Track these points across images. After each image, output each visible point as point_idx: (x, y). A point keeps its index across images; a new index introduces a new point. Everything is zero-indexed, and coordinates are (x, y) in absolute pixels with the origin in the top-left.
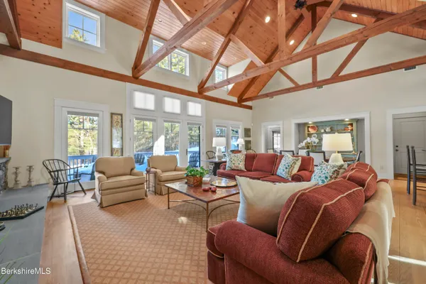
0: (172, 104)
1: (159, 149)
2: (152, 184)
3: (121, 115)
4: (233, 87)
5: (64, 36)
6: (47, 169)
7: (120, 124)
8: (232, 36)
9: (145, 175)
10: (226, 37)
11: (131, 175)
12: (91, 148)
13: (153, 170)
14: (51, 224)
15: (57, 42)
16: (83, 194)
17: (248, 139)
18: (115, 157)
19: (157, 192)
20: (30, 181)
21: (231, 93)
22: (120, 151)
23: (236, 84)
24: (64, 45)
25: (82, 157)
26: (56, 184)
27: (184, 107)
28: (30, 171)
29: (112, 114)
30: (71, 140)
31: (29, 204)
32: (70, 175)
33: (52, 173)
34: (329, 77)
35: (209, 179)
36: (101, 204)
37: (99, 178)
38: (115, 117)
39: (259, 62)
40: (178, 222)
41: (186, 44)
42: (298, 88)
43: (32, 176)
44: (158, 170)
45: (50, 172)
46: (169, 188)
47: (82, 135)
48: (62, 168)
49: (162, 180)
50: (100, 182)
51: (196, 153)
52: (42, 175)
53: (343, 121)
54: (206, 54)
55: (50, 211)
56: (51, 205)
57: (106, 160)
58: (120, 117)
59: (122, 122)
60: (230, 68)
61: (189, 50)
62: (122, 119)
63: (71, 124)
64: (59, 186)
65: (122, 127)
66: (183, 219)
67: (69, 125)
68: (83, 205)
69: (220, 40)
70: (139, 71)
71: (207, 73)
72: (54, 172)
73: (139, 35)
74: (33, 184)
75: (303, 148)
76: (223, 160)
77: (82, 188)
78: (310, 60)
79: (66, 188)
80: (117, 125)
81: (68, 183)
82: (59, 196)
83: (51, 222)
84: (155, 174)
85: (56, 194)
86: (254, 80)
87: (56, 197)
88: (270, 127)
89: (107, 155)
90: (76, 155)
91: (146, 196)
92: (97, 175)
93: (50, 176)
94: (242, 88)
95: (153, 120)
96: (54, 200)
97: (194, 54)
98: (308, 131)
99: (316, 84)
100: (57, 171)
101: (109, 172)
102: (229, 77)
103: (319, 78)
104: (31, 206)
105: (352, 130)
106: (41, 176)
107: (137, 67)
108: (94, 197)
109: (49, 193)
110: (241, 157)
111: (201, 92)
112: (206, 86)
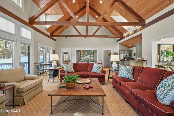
4: (50, 27)
21: (48, 30)
34: (92, 35)
42: (81, 36)
53: (91, 50)
60: (48, 16)
86: (60, 27)
88: (63, 50)
94: (54, 29)
98: (80, 53)
102: (47, 21)
103: (88, 34)
105: (93, 54)
112: (35, 21)
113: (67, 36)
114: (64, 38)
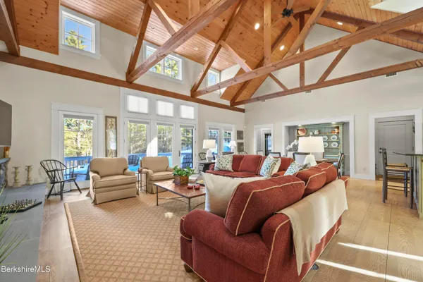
0: (165, 107)
1: (152, 150)
2: (144, 183)
3: (116, 118)
4: (226, 91)
5: (60, 43)
6: (45, 168)
7: (114, 127)
8: (222, 42)
9: (137, 175)
10: (217, 43)
11: (123, 174)
12: (88, 150)
13: (144, 170)
14: (48, 219)
15: (54, 49)
16: (79, 193)
17: (240, 141)
18: (109, 157)
19: (149, 191)
20: (28, 180)
21: (224, 96)
22: (114, 152)
23: (228, 88)
24: (60, 52)
25: (79, 159)
26: (53, 182)
27: (177, 110)
28: (28, 171)
29: (107, 117)
30: (68, 142)
31: (29, 200)
32: (66, 175)
33: (50, 173)
34: (316, 82)
35: (195, 178)
36: (95, 201)
37: (93, 177)
38: (110, 120)
39: (247, 68)
40: (164, 217)
41: (179, 49)
42: (287, 92)
43: (30, 176)
44: (149, 171)
45: (47, 172)
46: (157, 186)
47: (79, 136)
48: (59, 168)
49: (153, 179)
50: (93, 181)
51: (189, 154)
52: (40, 174)
53: (329, 124)
54: (198, 59)
55: (48, 208)
56: (48, 202)
57: (100, 161)
58: (114, 120)
59: (116, 125)
60: (222, 72)
61: (182, 55)
62: (116, 122)
63: (68, 126)
64: (56, 185)
65: (116, 129)
66: (169, 214)
67: (66, 127)
68: (78, 202)
69: (212, 46)
70: (132, 76)
71: (199, 78)
72: (51, 171)
73: (132, 41)
74: (31, 183)
75: (290, 150)
76: (213, 161)
77: (78, 187)
78: (298, 65)
79: (62, 187)
80: (111, 128)
81: (64, 182)
82: (56, 195)
83: (48, 217)
84: (147, 174)
85: (53, 192)
86: (245, 85)
87: (54, 195)
88: (262, 129)
89: (102, 156)
90: (72, 156)
91: (138, 194)
92: (91, 174)
93: (47, 176)
94: (234, 92)
95: (148, 123)
96: (51, 198)
97: (186, 59)
98: (298, 134)
99: (304, 88)
100: (54, 171)
101: (103, 172)
102: (222, 81)
103: (307, 84)
104: (30, 202)
105: (338, 133)
106: (39, 176)
107: (131, 72)
108: (88, 195)
109: (47, 192)
110: (230, 158)
111: (194, 96)
112: (198, 90)
113: (258, 99)
114: (260, 102)
